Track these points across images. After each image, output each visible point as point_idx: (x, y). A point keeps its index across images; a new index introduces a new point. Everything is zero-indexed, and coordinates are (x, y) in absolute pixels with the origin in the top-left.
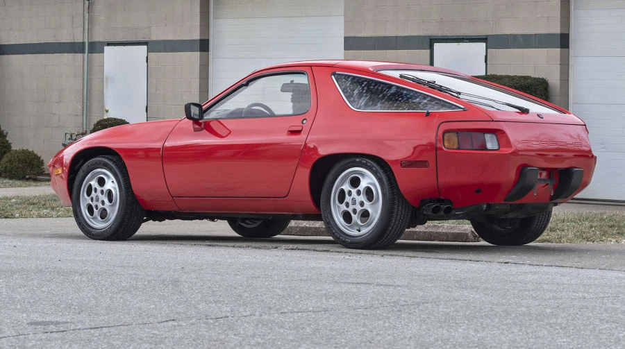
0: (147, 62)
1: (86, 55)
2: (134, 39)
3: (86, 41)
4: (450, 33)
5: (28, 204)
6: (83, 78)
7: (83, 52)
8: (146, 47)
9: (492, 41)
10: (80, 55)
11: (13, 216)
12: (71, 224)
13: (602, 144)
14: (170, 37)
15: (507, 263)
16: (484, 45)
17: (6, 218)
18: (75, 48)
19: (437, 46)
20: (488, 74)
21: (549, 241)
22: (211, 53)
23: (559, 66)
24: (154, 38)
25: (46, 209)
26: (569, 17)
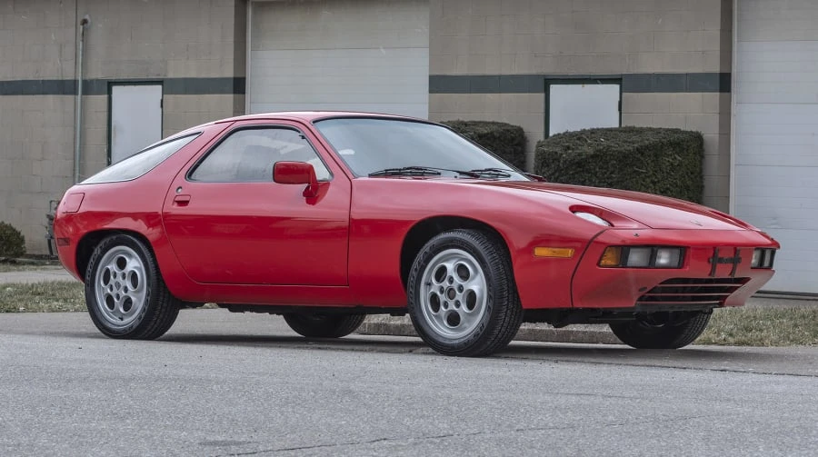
0: (162, 106)
1: (79, 97)
2: (143, 77)
3: (80, 79)
4: (573, 72)
5: (33, 294)
6: (75, 128)
7: (75, 93)
8: (160, 87)
9: (628, 83)
10: (70, 98)
11: (15, 310)
12: (84, 320)
13: (775, 219)
14: (193, 74)
15: (725, 370)
16: (617, 87)
17: (7, 312)
18: (63, 87)
20: (623, 126)
21: (748, 345)
22: (248, 96)
23: (718, 116)
24: (171, 75)
25: (57, 301)
26: (730, 52)
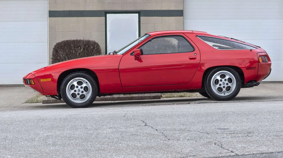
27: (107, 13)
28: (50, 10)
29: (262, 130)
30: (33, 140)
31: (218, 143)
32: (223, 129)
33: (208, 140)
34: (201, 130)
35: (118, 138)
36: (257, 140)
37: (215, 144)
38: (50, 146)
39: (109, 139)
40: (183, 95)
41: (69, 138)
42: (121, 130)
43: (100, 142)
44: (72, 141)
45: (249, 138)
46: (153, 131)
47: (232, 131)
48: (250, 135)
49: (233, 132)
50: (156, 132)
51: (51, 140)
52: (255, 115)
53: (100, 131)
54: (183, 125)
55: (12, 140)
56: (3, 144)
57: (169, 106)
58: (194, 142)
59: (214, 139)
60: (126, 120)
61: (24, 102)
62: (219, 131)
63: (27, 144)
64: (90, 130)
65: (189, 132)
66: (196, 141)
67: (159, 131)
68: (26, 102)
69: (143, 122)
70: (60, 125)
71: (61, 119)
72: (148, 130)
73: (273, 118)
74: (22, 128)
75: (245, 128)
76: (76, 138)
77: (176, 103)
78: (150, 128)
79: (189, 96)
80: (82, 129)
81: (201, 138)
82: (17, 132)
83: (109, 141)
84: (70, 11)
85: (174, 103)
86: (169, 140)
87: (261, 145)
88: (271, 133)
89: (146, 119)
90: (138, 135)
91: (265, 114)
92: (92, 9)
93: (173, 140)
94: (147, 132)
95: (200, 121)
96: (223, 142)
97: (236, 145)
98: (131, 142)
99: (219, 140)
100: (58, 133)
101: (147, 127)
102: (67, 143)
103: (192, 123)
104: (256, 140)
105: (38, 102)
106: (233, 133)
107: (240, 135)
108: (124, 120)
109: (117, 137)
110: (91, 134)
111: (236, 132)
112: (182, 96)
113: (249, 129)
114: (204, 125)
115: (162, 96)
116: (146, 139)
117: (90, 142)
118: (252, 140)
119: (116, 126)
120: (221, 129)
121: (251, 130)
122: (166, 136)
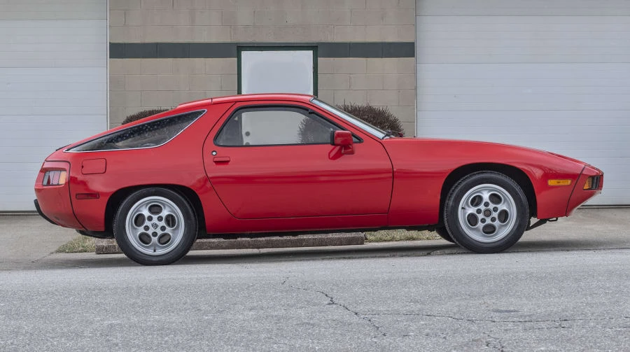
19: (244, 54)
27: (240, 48)
28: (111, 42)
29: (592, 314)
30: (79, 335)
31: (495, 343)
32: (506, 311)
33: (472, 336)
34: (455, 314)
35: (269, 331)
36: (582, 336)
37: (487, 345)
38: (117, 348)
39: (250, 333)
40: (415, 236)
41: (159, 330)
42: (276, 313)
43: (228, 339)
44: (166, 338)
45: (563, 332)
46: (347, 317)
47: (525, 316)
48: (565, 324)
49: (528, 317)
50: (355, 319)
51: (119, 335)
52: (577, 280)
53: (229, 317)
54: (416, 302)
55: (31, 334)
56: (12, 343)
57: (383, 260)
58: (441, 341)
59: (484, 333)
60: (287, 291)
61: (53, 250)
62: (496, 317)
63: (65, 344)
64: (206, 313)
65: (428, 317)
66: (445, 338)
67: (362, 316)
68: (59, 251)
69: (326, 295)
70: (138, 301)
71: (141, 288)
72: (337, 313)
73: (617, 287)
74: (54, 307)
75: (555, 309)
76: (175, 332)
77: (398, 254)
78: (341, 310)
79: (428, 239)
80: (188, 311)
81: (456, 331)
82: (42, 318)
83: (250, 338)
84: (157, 44)
85: (395, 254)
86: (384, 335)
87: (592, 346)
88: (613, 321)
89: (332, 290)
90: (313, 325)
91: (600, 278)
92: (207, 41)
93: (392, 335)
94: (335, 317)
95: (454, 293)
96: (504, 341)
97: (534, 347)
98: (300, 341)
99: (497, 336)
100: (134, 319)
101: (334, 306)
102: (156, 342)
103: (436, 297)
104: (580, 335)
105: (86, 251)
106: (529, 321)
107: (543, 325)
108: (282, 292)
109: (268, 329)
110: (210, 323)
111: (534, 318)
112: (413, 239)
113: (563, 311)
114: (463, 303)
115: (366, 239)
116: (334, 333)
117: (207, 340)
118: (569, 335)
119: (265, 304)
120: (501, 311)
121: (567, 314)
122: (378, 328)
